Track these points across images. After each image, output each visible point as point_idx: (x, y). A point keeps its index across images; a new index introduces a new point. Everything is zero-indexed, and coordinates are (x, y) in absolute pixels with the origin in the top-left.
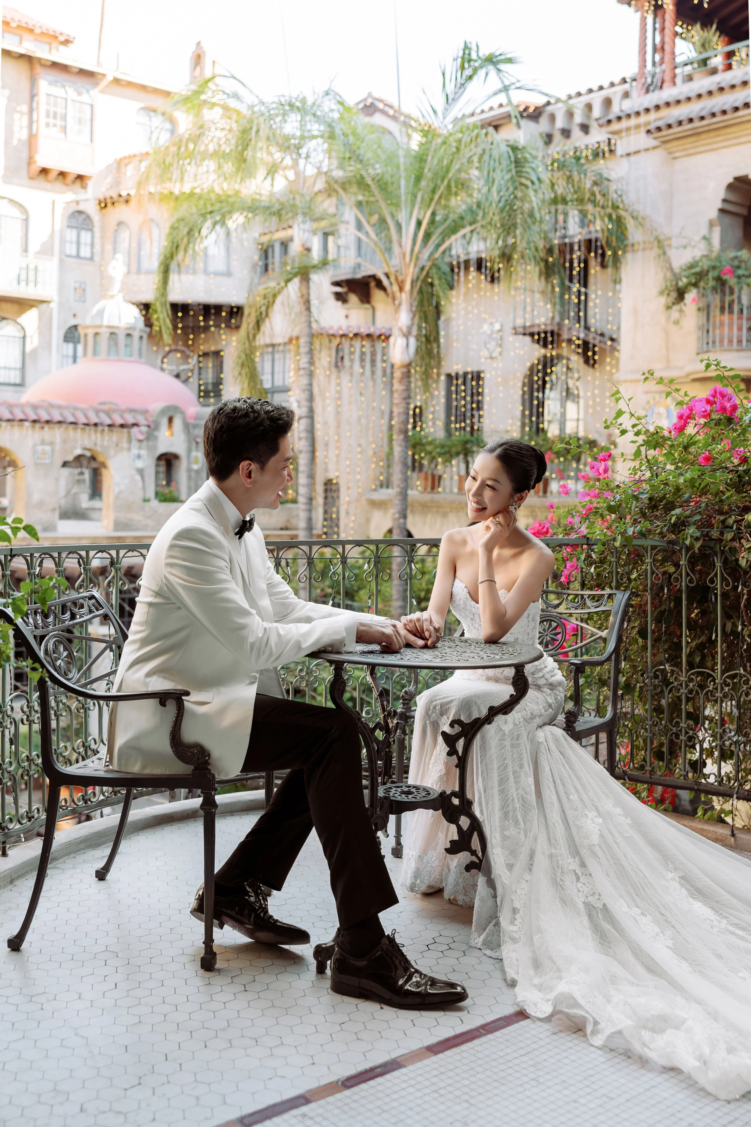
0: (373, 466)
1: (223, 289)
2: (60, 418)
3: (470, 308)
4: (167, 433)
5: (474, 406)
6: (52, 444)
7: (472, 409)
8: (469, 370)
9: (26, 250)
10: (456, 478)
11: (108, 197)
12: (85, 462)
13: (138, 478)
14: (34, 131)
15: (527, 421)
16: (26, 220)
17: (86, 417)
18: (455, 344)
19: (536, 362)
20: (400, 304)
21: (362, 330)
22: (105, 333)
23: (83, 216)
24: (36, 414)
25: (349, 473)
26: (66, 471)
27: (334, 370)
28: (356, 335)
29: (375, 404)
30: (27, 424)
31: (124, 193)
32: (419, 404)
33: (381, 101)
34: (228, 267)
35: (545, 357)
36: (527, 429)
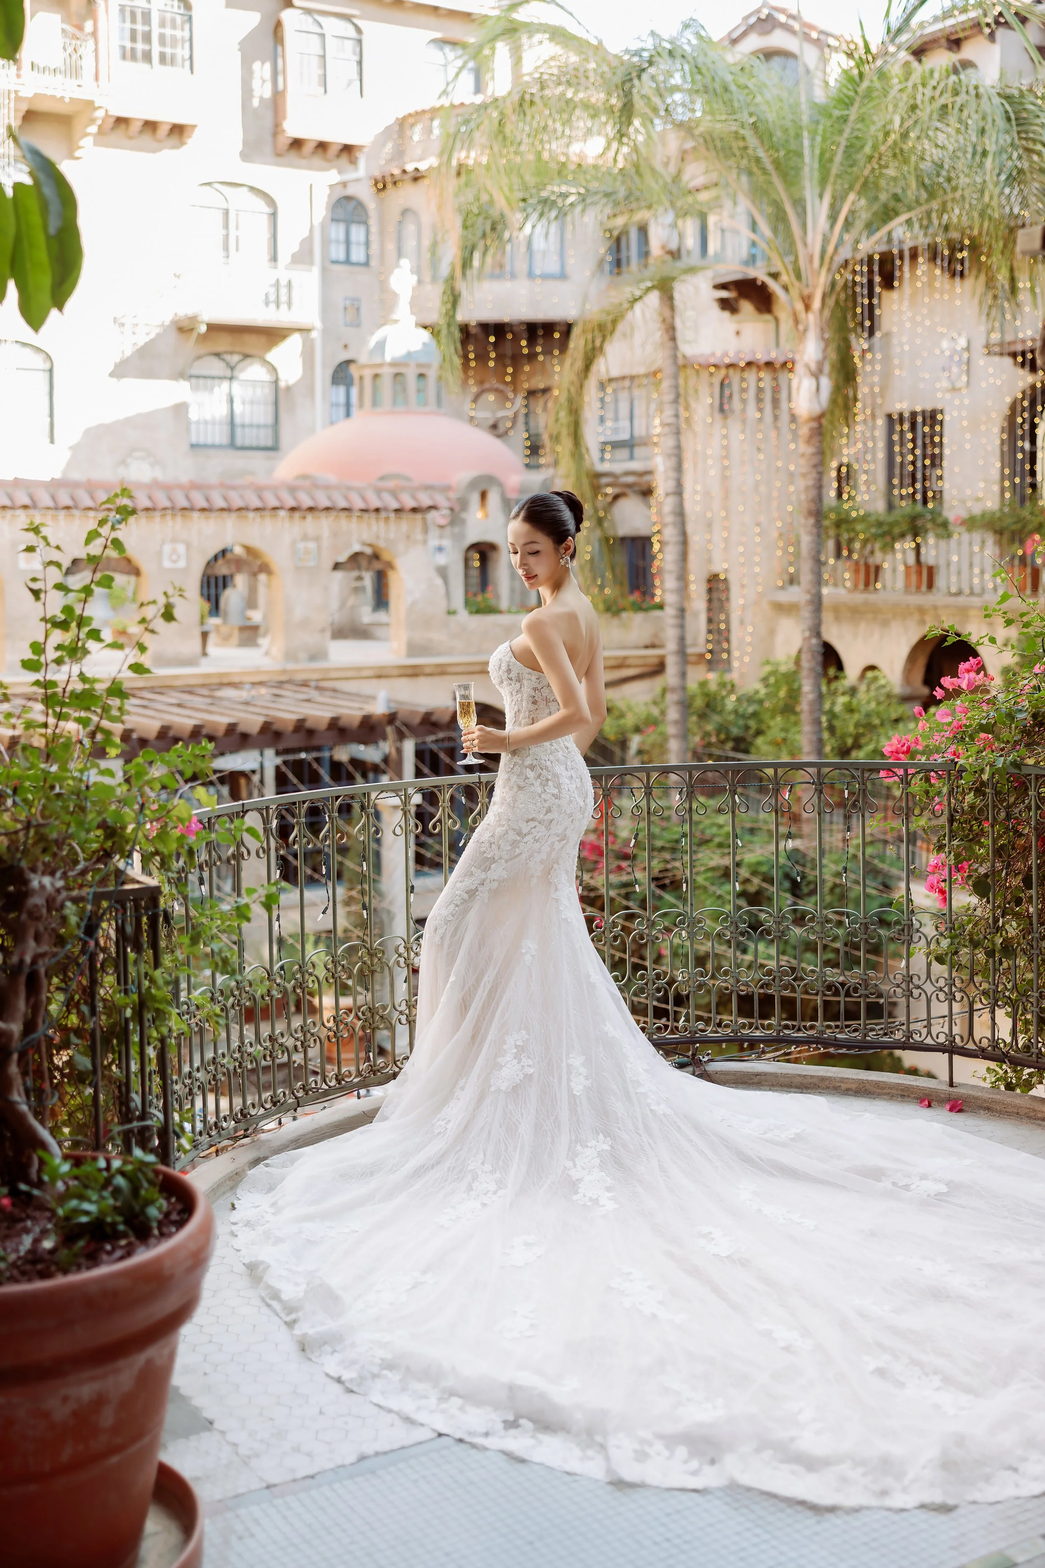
0: (779, 553)
1: (556, 300)
2: (327, 504)
3: (918, 319)
4: (480, 515)
5: (928, 462)
6: (317, 539)
7: (924, 466)
8: (918, 409)
9: (274, 258)
10: (901, 568)
11: (387, 174)
12: (364, 563)
13: (439, 582)
14: (281, 86)
15: (1007, 484)
16: (274, 215)
17: (364, 499)
18: (897, 372)
19: (1020, 396)
20: (806, 330)
21: (759, 356)
22: (387, 372)
23: (352, 204)
24: (295, 499)
25: (743, 564)
26: (339, 575)
27: (718, 416)
28: (749, 364)
29: (780, 464)
30: (282, 513)
31: (410, 167)
32: (845, 460)
33: (783, 11)
34: (563, 266)
35: (1033, 387)
36: (1008, 495)
